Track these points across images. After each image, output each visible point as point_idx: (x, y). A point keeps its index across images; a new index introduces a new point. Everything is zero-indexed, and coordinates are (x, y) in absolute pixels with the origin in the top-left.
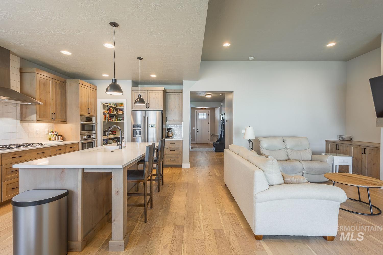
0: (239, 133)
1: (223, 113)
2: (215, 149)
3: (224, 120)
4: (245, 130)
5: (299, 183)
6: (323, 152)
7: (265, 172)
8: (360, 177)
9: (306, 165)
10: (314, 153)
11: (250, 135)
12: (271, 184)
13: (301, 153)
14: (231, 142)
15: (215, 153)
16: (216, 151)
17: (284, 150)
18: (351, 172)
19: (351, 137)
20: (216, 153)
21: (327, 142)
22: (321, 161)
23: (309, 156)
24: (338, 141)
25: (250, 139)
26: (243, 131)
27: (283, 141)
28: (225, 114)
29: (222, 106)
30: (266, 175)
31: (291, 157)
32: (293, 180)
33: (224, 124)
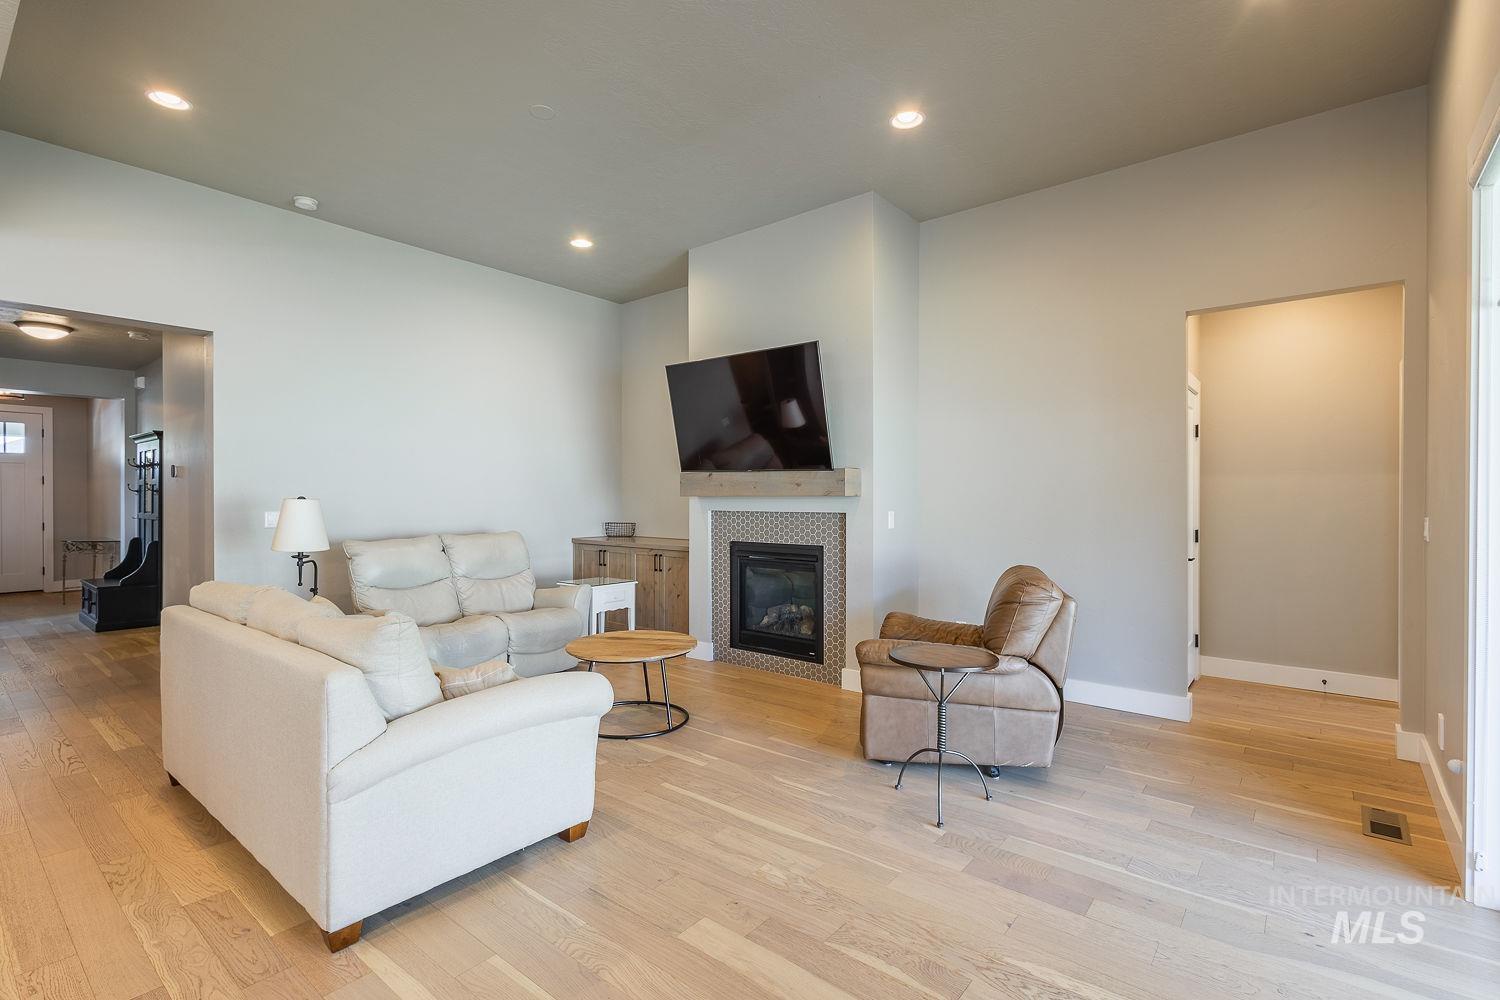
0: (244, 526)
1: (147, 429)
2: (93, 619)
3: (152, 465)
4: (278, 513)
5: (490, 685)
6: (563, 578)
7: (368, 672)
8: (648, 636)
9: (516, 626)
10: (542, 583)
11: (305, 531)
12: (395, 713)
13: (504, 587)
14: (202, 571)
15: (93, 637)
16: (100, 628)
17: (448, 582)
18: (632, 625)
19: (634, 524)
20: (103, 636)
21: (577, 543)
22: (559, 606)
23: (525, 594)
24: (604, 541)
25: (305, 550)
26: (271, 518)
27: (443, 550)
28: (160, 434)
29: (138, 392)
30: (372, 686)
31: (471, 606)
32: (474, 678)
33: (156, 487)
